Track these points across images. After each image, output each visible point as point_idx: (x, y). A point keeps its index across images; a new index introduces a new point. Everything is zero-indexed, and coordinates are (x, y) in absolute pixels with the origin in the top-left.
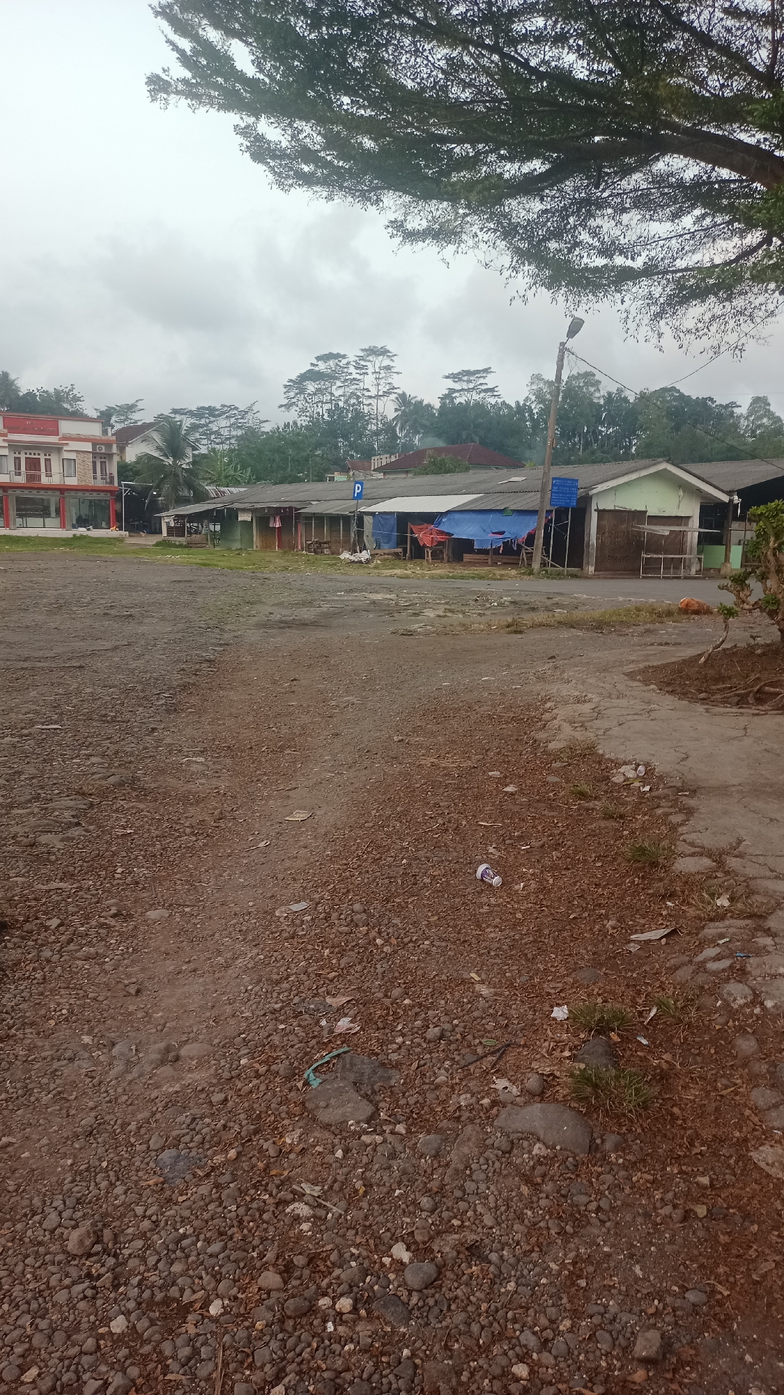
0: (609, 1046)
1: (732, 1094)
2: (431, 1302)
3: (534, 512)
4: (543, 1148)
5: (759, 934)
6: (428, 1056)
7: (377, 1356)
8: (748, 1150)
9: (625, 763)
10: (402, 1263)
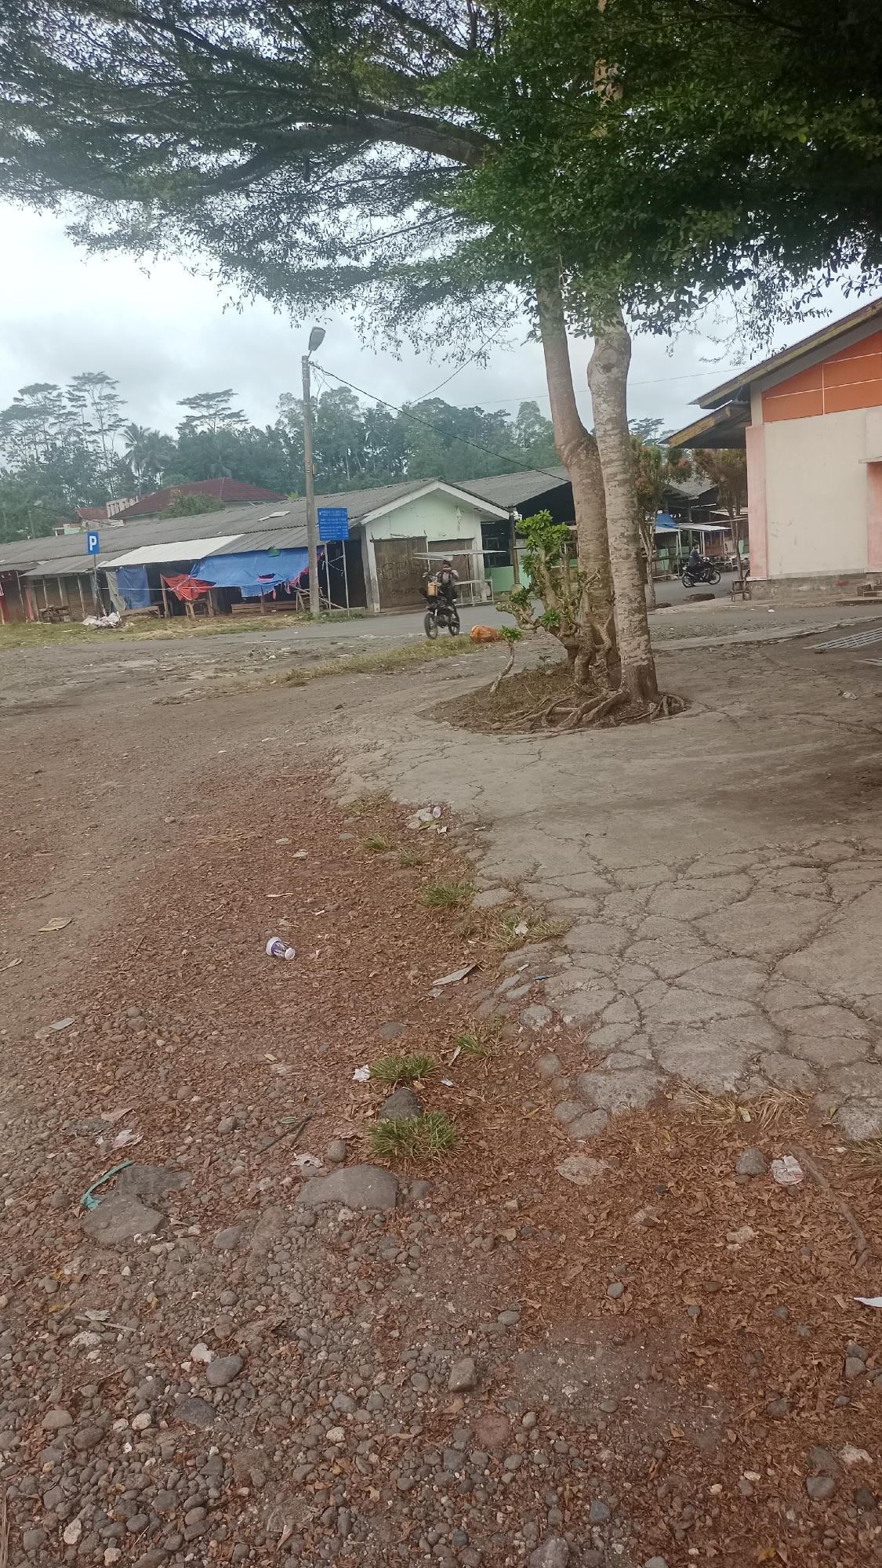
0: (413, 1095)
1: (537, 1116)
2: (237, 1393)
3: (304, 550)
4: (349, 1212)
5: (556, 953)
6: (222, 1149)
7: (181, 1462)
8: (554, 1165)
9: (420, 807)
10: (203, 1364)
